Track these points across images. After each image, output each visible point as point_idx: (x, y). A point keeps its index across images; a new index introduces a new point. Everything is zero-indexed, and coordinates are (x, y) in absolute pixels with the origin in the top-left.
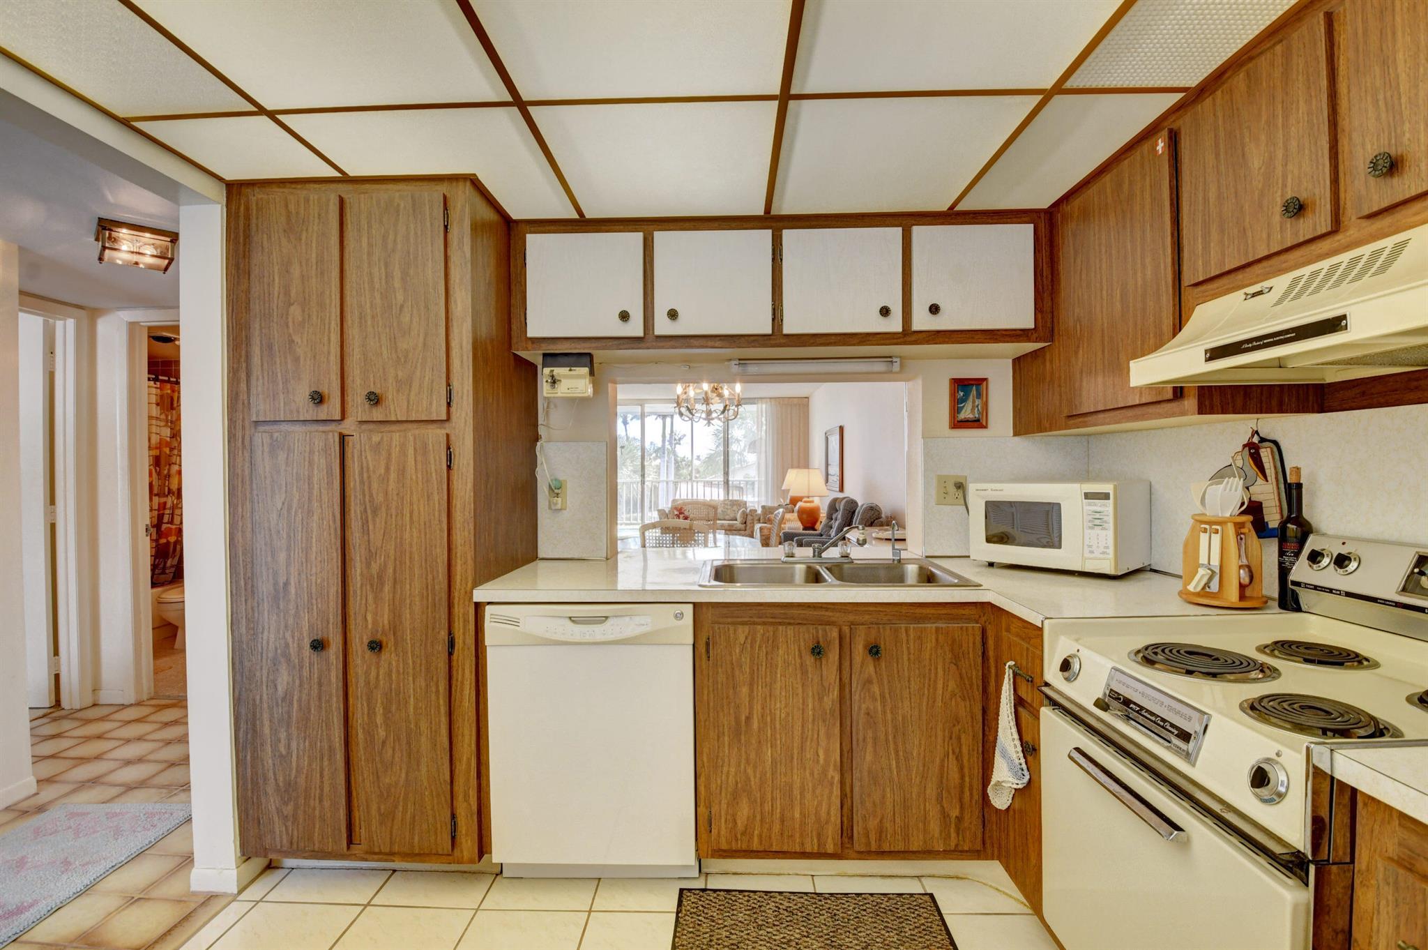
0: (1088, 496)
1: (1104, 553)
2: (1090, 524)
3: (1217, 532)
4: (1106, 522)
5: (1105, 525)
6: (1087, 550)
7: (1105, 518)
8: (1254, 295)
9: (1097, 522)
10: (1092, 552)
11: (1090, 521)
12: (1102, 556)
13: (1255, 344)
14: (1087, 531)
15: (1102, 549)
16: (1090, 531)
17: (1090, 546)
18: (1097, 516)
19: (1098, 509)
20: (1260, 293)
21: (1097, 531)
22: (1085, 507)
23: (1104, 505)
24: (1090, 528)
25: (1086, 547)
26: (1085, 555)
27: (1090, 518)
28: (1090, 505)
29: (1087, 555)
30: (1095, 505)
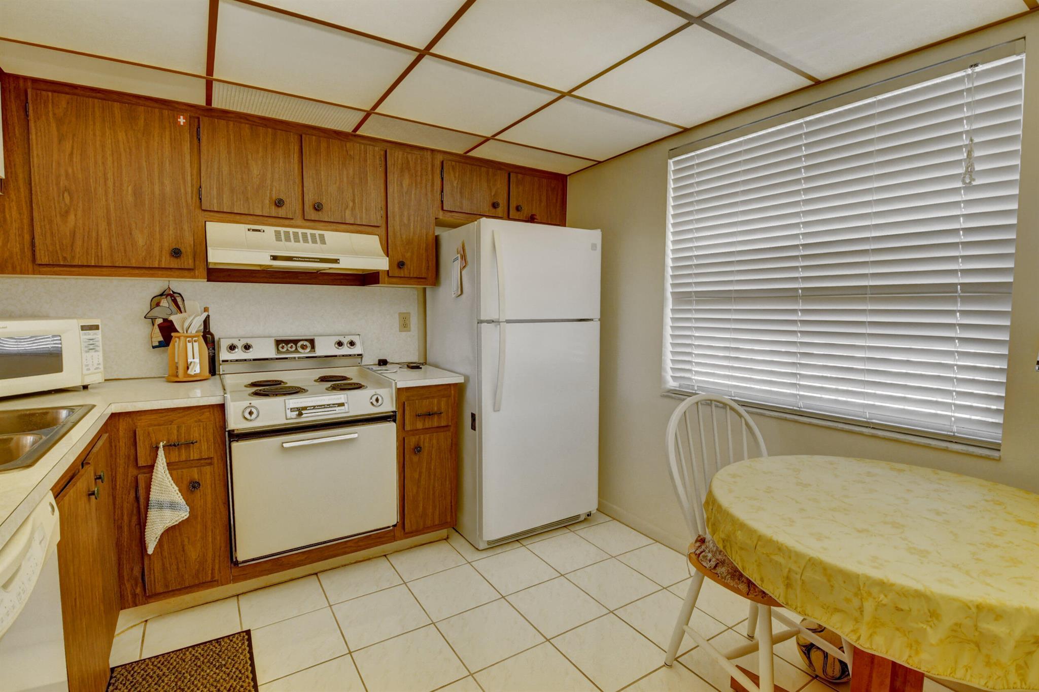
0: (84, 328)
1: (97, 368)
2: (86, 349)
3: (195, 341)
4: (98, 346)
5: (97, 348)
6: (85, 368)
7: (97, 343)
8: (254, 230)
9: (91, 347)
10: (88, 369)
11: (86, 347)
12: (96, 371)
13: (300, 259)
14: (84, 355)
15: (96, 366)
16: (87, 354)
17: (87, 365)
18: (91, 342)
19: (91, 337)
20: (259, 231)
21: (92, 353)
22: (81, 336)
23: (95, 334)
24: (87, 352)
25: (84, 366)
26: (84, 373)
27: (86, 344)
28: (85, 334)
29: (85, 372)
30: (89, 334)
